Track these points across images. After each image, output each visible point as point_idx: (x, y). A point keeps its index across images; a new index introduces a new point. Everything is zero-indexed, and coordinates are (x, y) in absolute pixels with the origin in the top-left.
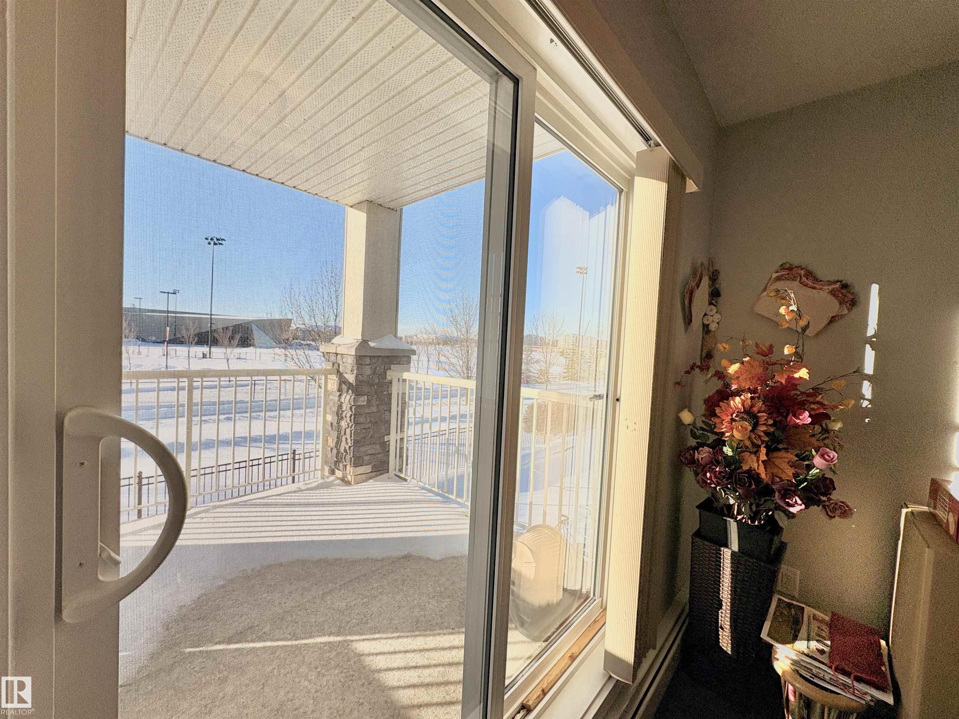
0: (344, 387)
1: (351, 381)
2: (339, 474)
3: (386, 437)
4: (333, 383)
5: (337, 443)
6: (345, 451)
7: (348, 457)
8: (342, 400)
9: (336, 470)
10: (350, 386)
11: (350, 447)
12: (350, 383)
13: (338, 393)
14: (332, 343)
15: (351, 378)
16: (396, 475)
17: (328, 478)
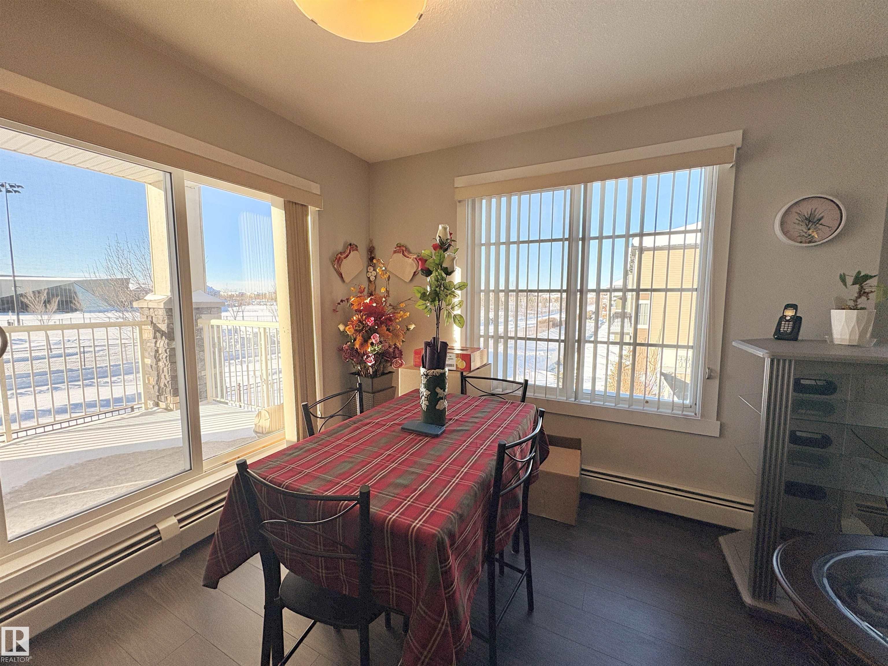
0: (158, 335)
1: (164, 330)
2: (162, 405)
3: (202, 372)
4: (148, 332)
5: (157, 381)
6: (165, 385)
7: (168, 390)
8: (158, 345)
9: (160, 403)
10: (163, 334)
11: (168, 382)
12: (163, 331)
13: (155, 340)
14: (145, 300)
15: (163, 327)
16: (213, 400)
17: (151, 409)
